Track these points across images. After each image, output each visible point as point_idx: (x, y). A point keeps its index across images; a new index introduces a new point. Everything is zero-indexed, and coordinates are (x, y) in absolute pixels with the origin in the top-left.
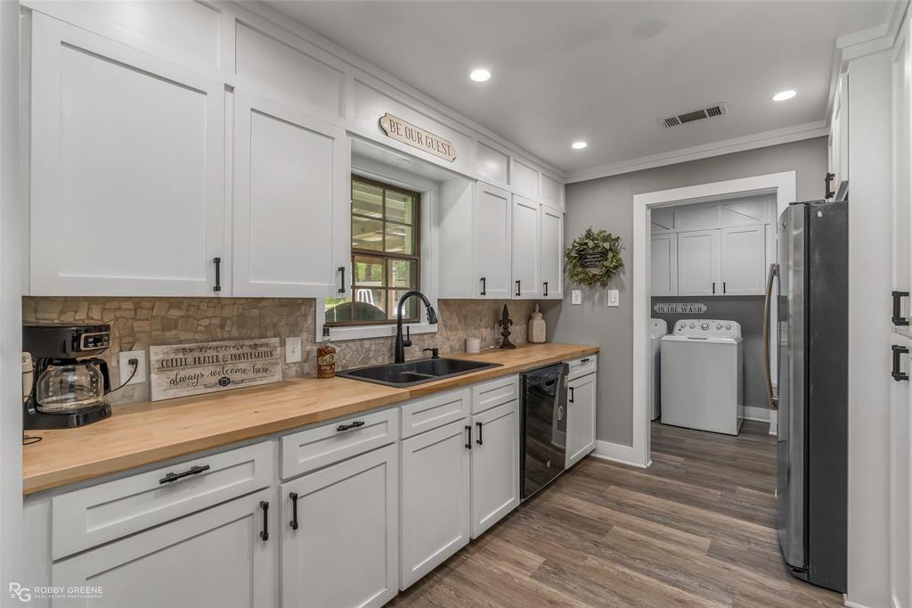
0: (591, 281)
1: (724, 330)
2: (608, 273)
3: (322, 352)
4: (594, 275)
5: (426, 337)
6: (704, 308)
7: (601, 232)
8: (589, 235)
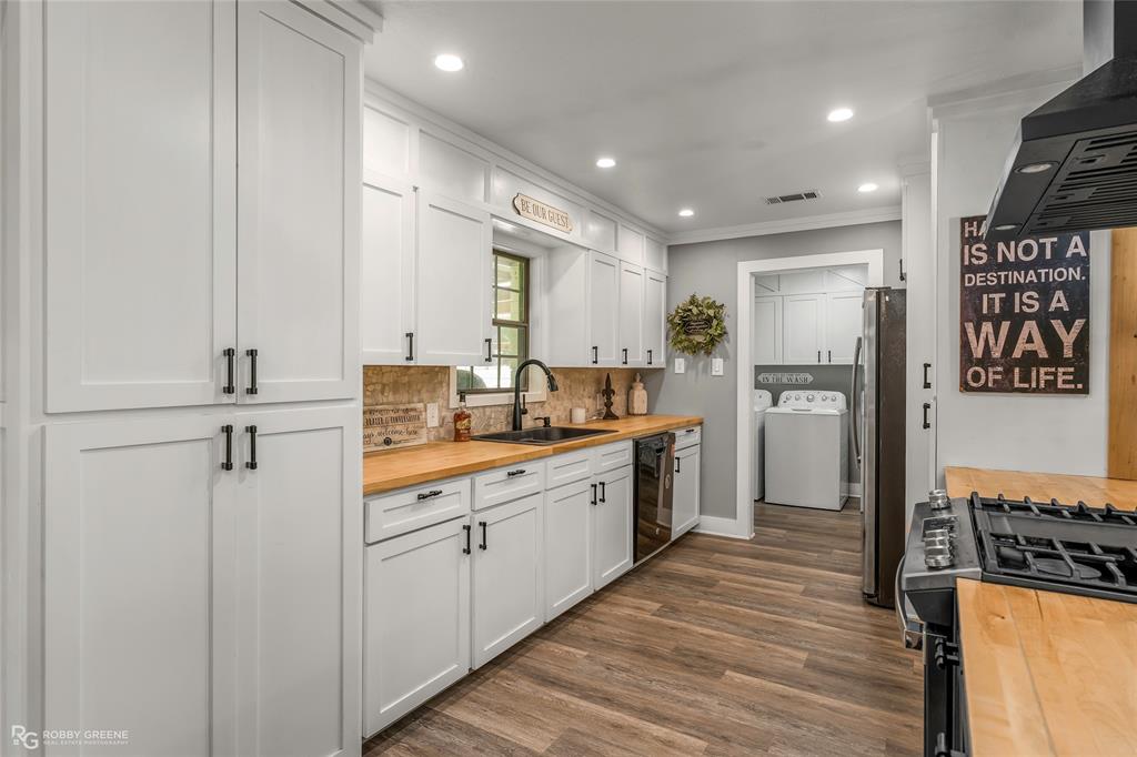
0: (694, 349)
1: (829, 401)
2: (713, 341)
3: (459, 417)
4: (699, 343)
5: (537, 405)
6: (810, 378)
7: (705, 299)
8: (693, 301)
